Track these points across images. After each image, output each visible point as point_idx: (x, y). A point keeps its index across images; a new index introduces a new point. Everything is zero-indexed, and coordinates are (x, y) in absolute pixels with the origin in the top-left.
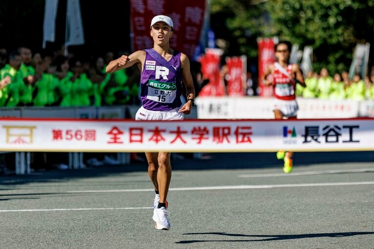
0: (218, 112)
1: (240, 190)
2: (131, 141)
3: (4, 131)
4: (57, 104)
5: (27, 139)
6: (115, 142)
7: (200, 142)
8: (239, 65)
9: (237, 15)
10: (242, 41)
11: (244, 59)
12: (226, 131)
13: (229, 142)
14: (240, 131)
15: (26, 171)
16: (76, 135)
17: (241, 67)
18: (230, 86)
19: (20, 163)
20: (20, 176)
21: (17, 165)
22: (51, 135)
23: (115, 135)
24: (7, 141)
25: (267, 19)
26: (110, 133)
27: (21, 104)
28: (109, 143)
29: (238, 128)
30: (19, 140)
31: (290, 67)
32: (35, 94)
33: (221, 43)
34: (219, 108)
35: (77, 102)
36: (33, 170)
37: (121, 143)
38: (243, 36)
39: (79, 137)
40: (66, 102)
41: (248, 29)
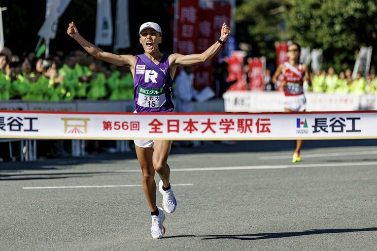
0: (242, 104)
1: (260, 170)
2: (169, 131)
3: (63, 122)
4: (107, 97)
5: (82, 129)
6: (156, 132)
7: (226, 132)
8: (259, 65)
9: (258, 23)
10: (262, 45)
11: (263, 60)
12: (249, 123)
13: (251, 131)
14: (261, 122)
15: (81, 154)
16: (123, 126)
17: (261, 66)
18: (251, 83)
19: (76, 147)
20: (76, 158)
21: (73, 148)
22: (102, 125)
23: (156, 125)
24: (66, 131)
25: (283, 26)
26: (151, 124)
27: (76, 98)
28: (150, 132)
29: (259, 120)
30: (75, 130)
31: (300, 67)
32: (88, 89)
33: (244, 46)
34: (242, 101)
35: (124, 96)
36: (86, 153)
37: (161, 132)
38: (263, 40)
39: (125, 127)
40: (114, 96)
41: (267, 34)
